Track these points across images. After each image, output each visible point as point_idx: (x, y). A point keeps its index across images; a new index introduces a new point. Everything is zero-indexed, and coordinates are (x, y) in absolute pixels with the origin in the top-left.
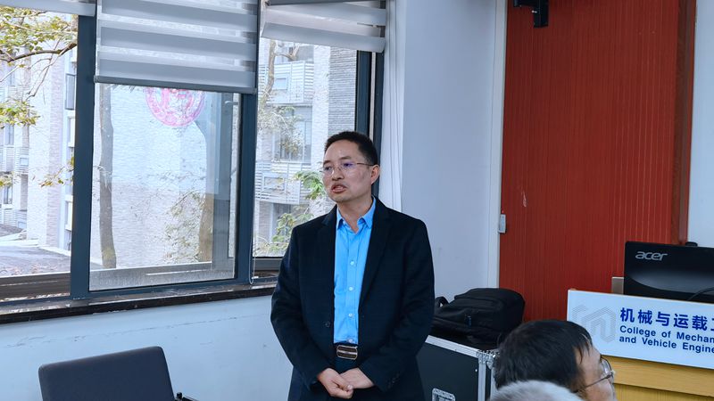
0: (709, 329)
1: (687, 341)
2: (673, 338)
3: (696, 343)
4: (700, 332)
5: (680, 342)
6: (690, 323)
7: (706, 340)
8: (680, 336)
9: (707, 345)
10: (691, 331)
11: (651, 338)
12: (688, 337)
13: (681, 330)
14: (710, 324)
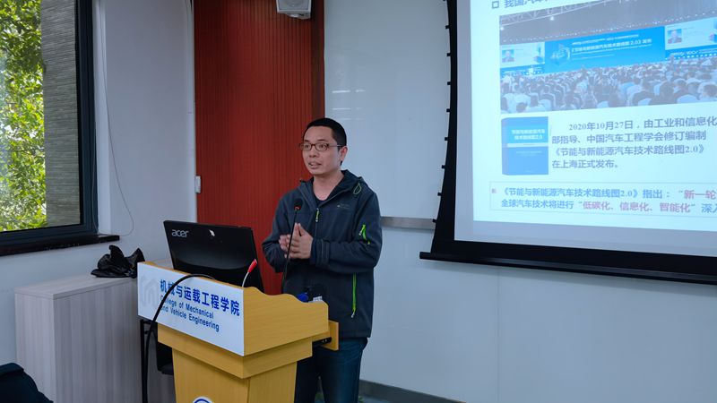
0: (201, 303)
1: (191, 312)
2: (184, 310)
3: (196, 315)
4: (197, 305)
5: (188, 312)
6: (192, 295)
7: (201, 312)
8: (188, 307)
9: (201, 317)
10: (193, 304)
11: (175, 308)
12: (192, 308)
13: (188, 302)
14: (202, 298)
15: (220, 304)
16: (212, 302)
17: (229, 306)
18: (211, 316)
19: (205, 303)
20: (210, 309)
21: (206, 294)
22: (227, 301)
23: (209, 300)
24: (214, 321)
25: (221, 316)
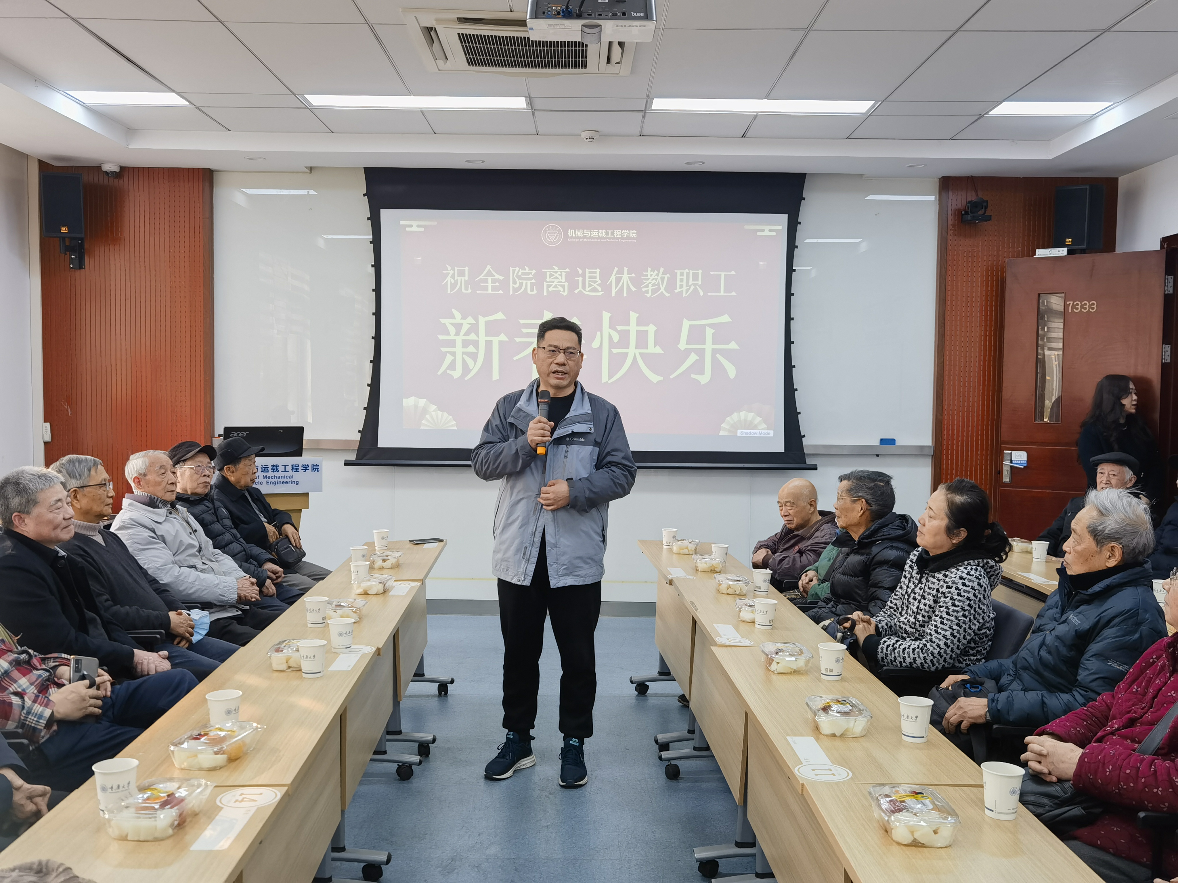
0: (280, 471)
1: (268, 480)
3: (273, 480)
4: (276, 474)
5: (264, 481)
6: (270, 469)
7: (279, 478)
8: (265, 477)
9: (279, 480)
10: (270, 473)
12: (269, 477)
13: (265, 474)
14: (281, 468)
15: (300, 468)
16: (293, 469)
17: (310, 468)
18: (291, 477)
19: (285, 471)
20: (291, 473)
21: (285, 466)
22: (308, 465)
23: (289, 468)
24: (295, 479)
25: (299, 476)
